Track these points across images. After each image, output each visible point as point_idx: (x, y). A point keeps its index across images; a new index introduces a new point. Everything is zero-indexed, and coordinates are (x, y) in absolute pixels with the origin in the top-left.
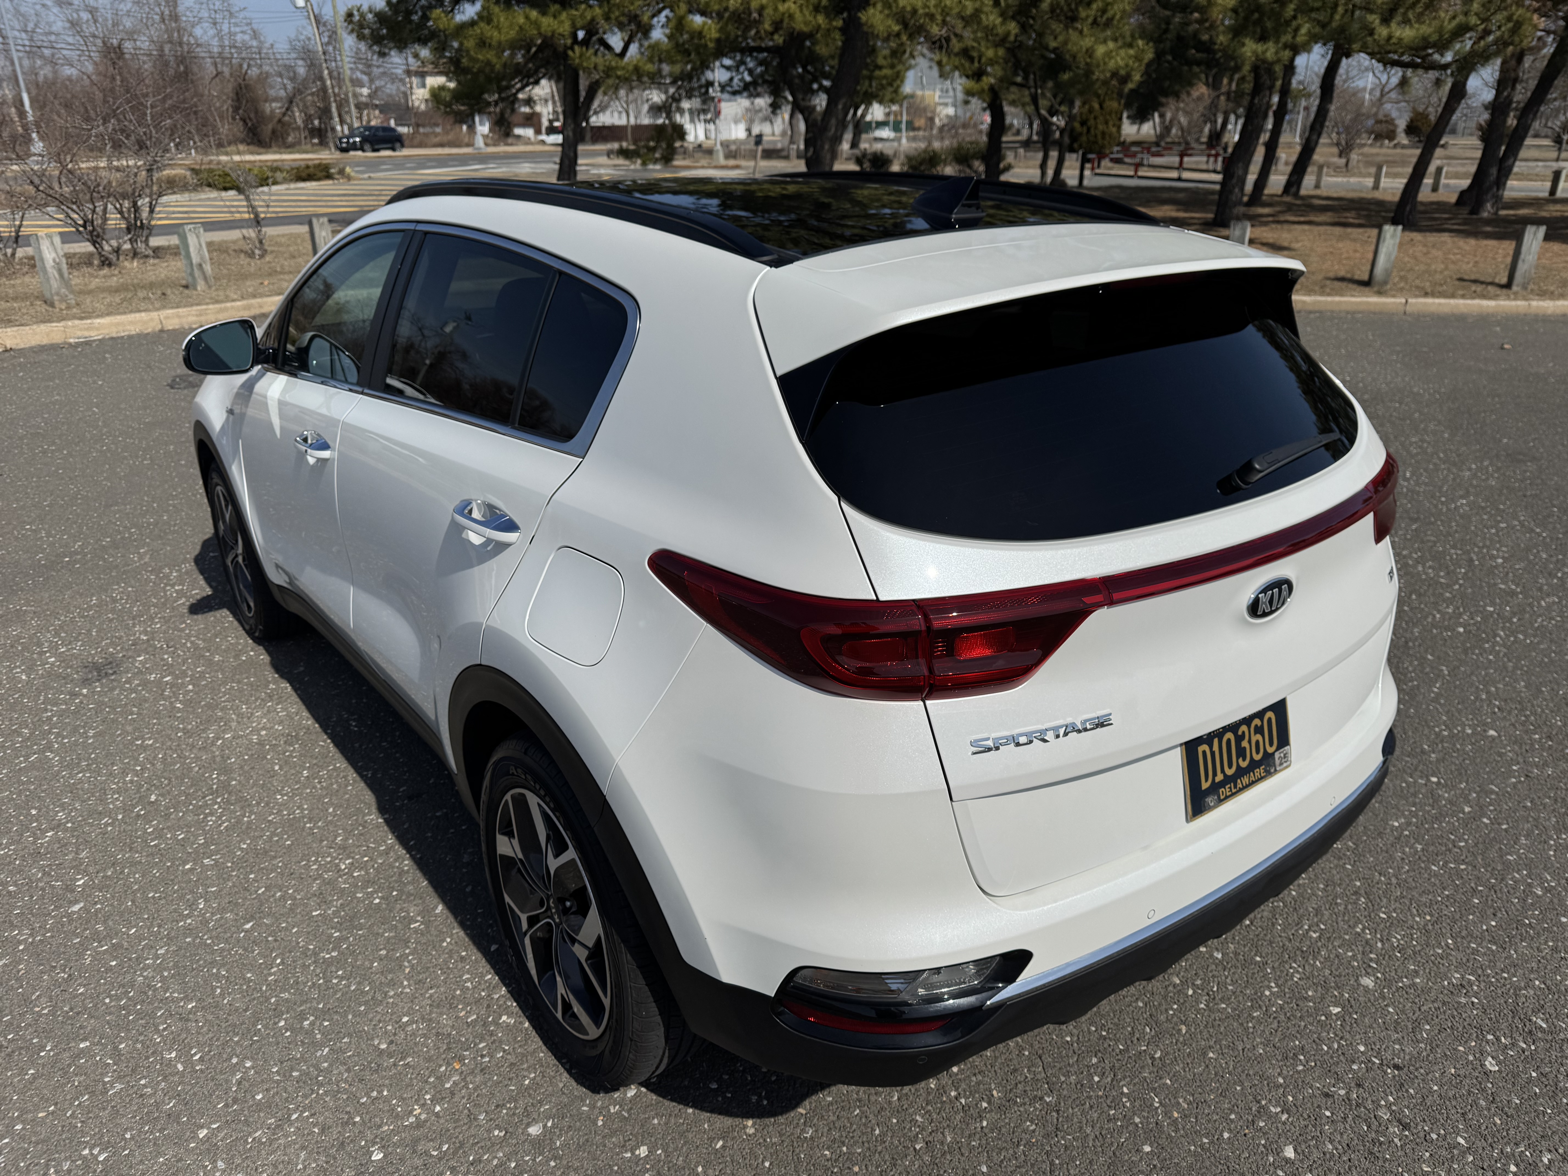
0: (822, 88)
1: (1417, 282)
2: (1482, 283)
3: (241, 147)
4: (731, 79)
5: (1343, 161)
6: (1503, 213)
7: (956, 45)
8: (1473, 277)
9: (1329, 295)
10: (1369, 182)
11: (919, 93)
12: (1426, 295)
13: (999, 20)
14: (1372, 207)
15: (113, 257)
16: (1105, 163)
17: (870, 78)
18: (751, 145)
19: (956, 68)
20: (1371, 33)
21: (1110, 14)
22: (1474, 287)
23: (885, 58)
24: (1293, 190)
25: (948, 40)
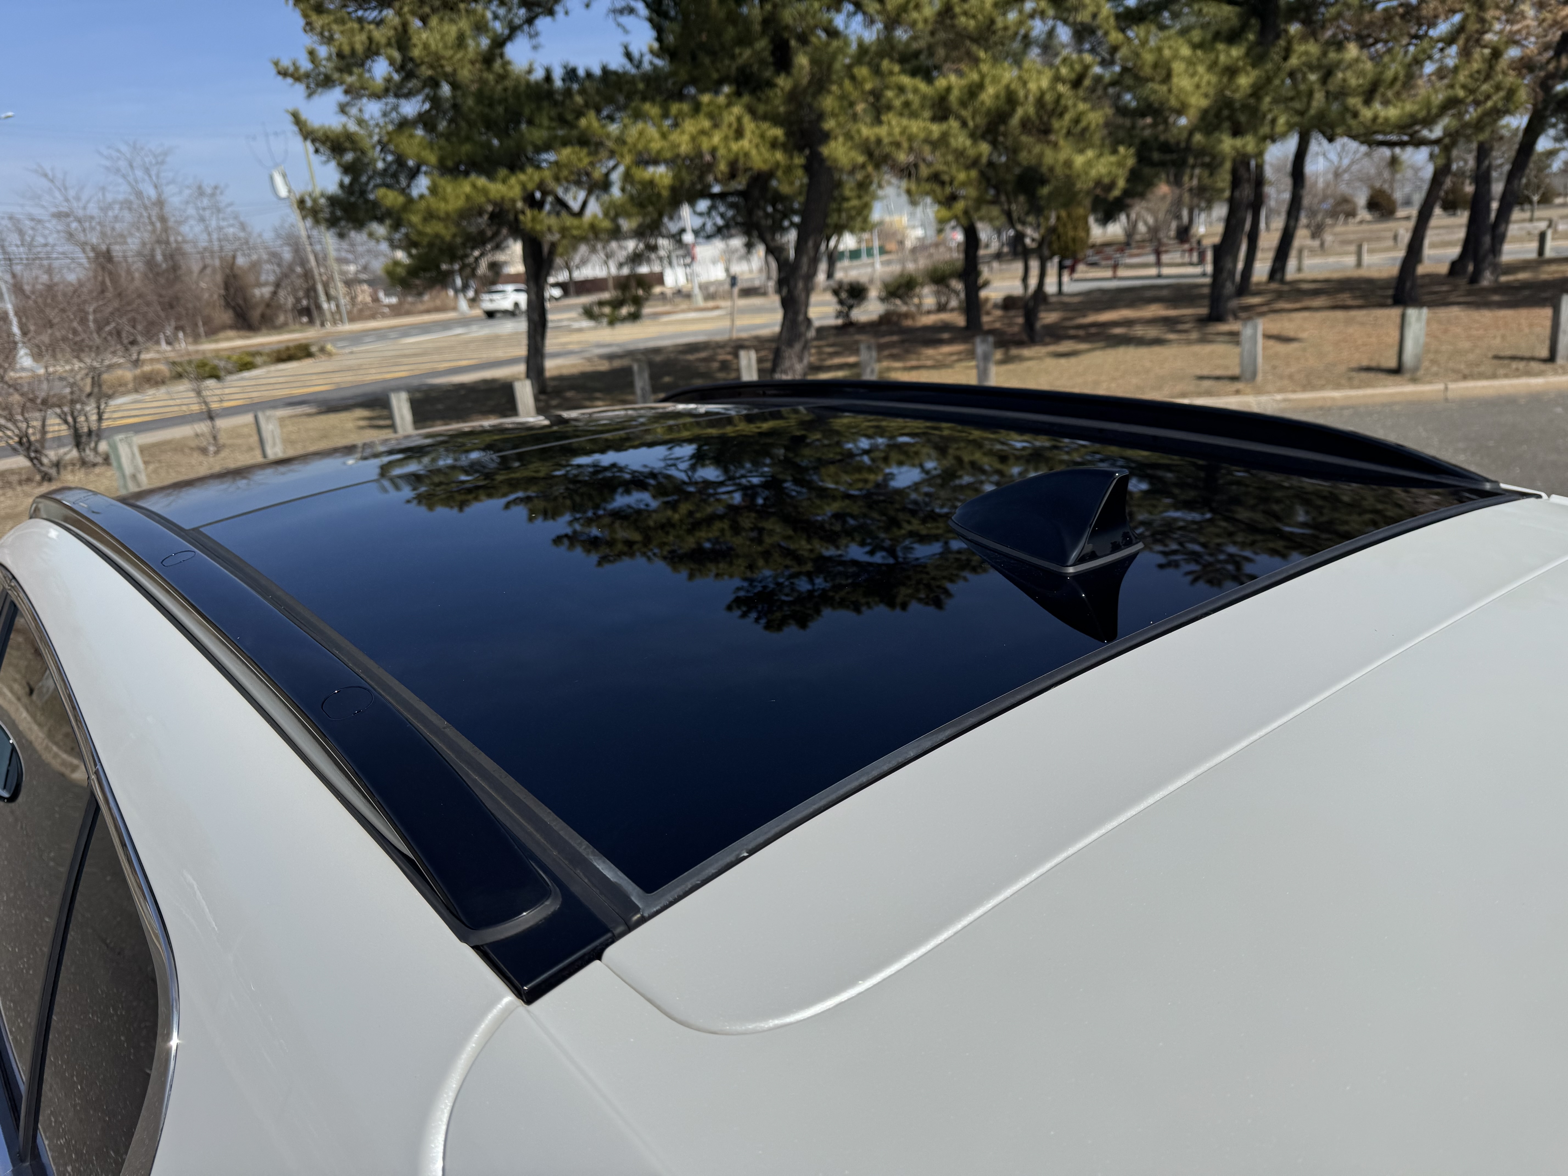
0: (792, 224)
1: (1451, 364)
2: (1522, 359)
3: (231, 333)
4: (704, 225)
5: (1316, 243)
6: (1503, 279)
7: (924, 171)
8: (1509, 353)
9: (1359, 387)
10: (1351, 260)
11: (887, 219)
12: (1465, 377)
13: (968, 143)
14: (1363, 286)
15: (53, 472)
16: (1081, 267)
17: (839, 210)
18: (727, 287)
19: (927, 194)
20: (1355, 115)
21: (1083, 124)
22: (1514, 365)
23: (852, 189)
24: (1278, 276)
25: (916, 166)
